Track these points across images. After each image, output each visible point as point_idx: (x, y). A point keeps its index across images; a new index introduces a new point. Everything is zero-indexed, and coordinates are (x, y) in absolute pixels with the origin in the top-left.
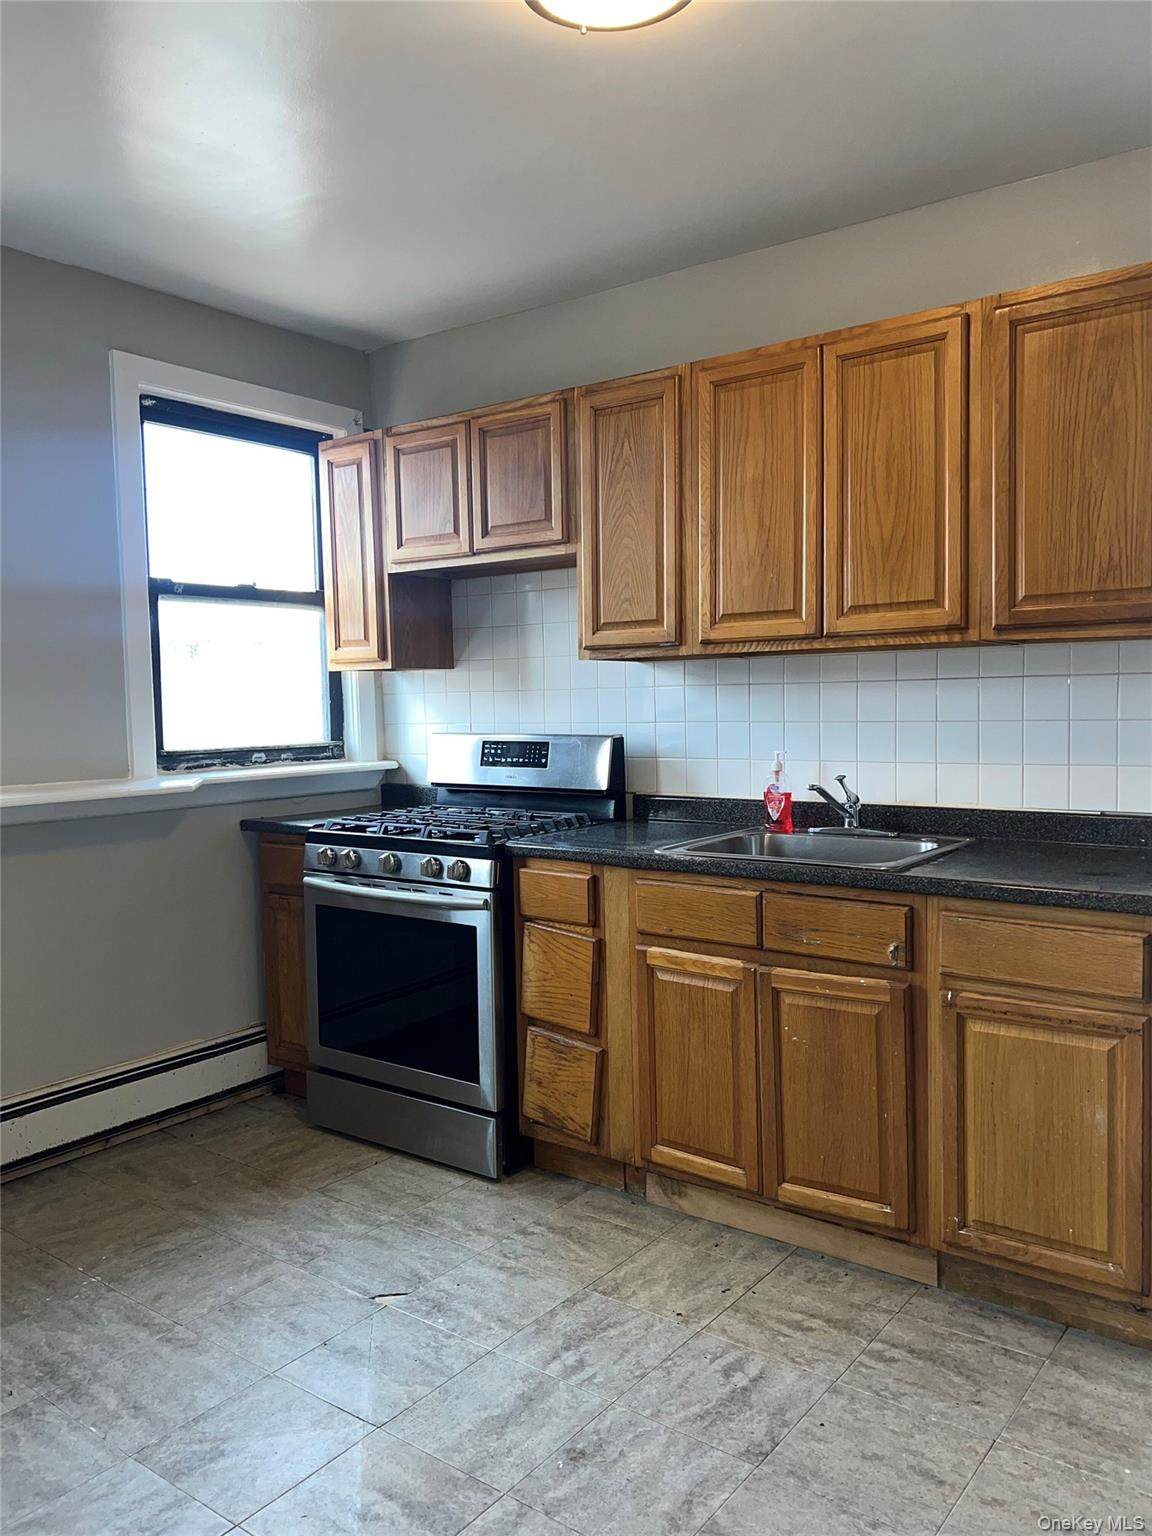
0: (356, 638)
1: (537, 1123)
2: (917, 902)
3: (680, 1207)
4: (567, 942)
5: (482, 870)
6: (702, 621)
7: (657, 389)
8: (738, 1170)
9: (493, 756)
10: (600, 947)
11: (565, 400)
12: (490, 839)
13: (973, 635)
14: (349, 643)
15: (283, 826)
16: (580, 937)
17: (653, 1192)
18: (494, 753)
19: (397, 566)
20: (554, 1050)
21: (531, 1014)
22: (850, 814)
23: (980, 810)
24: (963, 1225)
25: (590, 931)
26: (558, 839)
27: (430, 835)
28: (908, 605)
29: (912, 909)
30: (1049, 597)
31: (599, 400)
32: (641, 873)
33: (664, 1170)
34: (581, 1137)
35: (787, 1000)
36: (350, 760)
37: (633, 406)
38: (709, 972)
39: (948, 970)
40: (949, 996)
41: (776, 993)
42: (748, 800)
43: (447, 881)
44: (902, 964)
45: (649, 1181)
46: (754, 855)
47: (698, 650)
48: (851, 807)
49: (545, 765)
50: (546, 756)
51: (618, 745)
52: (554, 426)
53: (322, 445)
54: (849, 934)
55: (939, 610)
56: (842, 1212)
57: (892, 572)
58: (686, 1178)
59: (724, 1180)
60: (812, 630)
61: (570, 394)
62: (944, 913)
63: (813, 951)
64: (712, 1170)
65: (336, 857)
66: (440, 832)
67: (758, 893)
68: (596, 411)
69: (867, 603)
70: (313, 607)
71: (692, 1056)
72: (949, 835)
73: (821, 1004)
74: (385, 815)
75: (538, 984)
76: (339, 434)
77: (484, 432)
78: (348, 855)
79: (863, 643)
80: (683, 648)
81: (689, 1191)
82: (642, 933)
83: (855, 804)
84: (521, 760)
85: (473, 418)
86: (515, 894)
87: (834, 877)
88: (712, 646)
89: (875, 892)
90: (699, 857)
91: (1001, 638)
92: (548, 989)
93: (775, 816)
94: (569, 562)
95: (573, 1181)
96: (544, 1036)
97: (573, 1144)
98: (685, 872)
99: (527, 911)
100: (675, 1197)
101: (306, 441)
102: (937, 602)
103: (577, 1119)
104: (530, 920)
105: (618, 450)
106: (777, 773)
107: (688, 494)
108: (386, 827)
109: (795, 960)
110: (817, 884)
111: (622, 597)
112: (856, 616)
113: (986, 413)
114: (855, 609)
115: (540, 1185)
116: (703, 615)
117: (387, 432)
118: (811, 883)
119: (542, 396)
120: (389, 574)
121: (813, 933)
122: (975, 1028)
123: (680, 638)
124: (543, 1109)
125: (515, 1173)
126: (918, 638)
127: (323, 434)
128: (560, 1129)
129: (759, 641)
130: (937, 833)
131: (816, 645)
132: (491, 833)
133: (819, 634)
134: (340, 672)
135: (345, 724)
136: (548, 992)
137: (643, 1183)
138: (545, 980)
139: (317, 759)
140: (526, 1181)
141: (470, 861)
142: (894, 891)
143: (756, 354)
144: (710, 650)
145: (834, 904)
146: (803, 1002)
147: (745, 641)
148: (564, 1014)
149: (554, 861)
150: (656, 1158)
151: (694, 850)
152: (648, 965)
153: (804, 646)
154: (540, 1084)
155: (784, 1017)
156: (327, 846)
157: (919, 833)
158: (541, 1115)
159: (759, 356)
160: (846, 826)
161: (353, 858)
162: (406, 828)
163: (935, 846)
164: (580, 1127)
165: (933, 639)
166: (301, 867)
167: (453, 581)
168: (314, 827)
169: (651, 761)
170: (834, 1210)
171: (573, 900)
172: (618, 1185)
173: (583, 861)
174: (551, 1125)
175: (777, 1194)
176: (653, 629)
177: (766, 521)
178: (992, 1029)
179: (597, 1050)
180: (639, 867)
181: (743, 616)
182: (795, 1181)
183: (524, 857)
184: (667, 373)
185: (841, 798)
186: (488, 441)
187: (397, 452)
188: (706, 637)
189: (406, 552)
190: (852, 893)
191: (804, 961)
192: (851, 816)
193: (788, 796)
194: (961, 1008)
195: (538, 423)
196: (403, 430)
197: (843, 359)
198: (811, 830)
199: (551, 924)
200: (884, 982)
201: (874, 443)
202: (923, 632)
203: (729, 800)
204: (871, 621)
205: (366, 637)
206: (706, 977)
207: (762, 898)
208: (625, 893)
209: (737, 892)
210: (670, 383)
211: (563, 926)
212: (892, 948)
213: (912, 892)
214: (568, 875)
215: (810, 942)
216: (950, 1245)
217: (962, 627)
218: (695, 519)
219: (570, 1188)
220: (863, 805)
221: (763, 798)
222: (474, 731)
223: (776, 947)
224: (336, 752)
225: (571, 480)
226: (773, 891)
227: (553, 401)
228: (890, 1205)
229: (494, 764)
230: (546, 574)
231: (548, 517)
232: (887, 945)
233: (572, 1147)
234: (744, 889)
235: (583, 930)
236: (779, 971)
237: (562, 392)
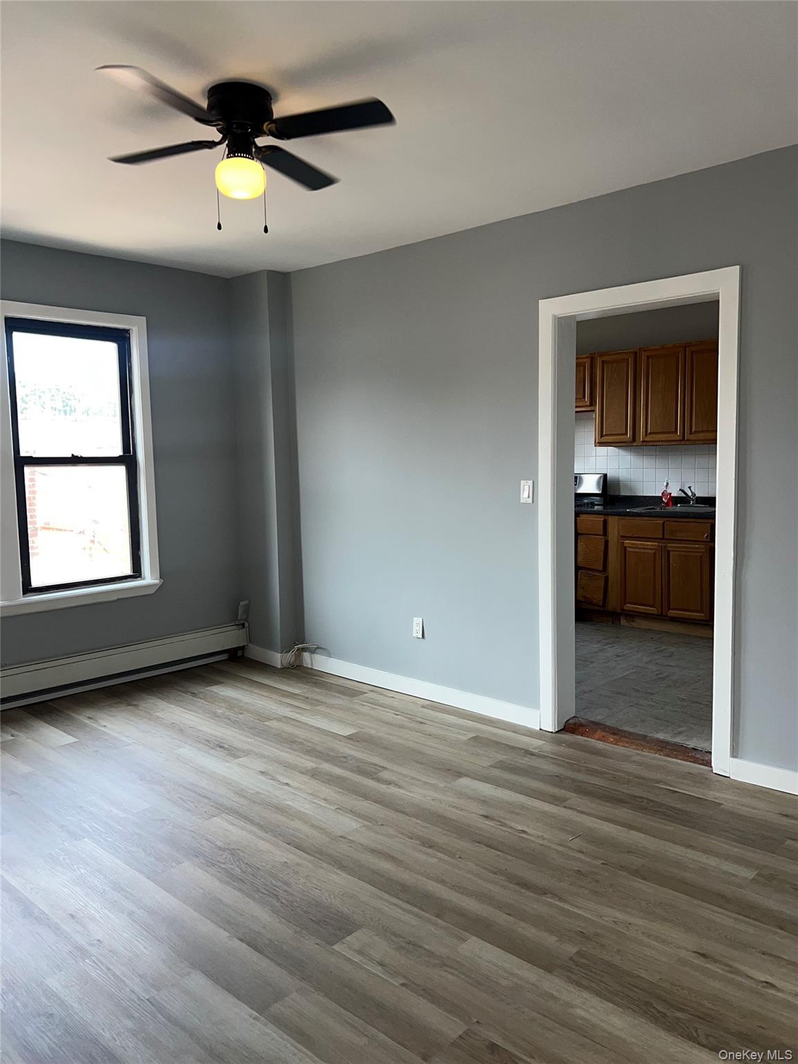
1: (582, 602)
3: (632, 626)
4: (594, 540)
6: (642, 434)
7: (627, 356)
8: (654, 609)
10: (607, 542)
11: (592, 357)
16: (599, 539)
17: (623, 622)
20: (589, 576)
21: (581, 566)
25: (603, 537)
28: (713, 431)
29: (712, 524)
31: (605, 358)
32: (622, 517)
33: (628, 613)
34: (598, 605)
35: (671, 553)
37: (618, 362)
38: (645, 547)
41: (669, 552)
42: (655, 496)
44: (709, 540)
45: (622, 618)
46: (659, 510)
47: (640, 444)
48: (693, 497)
51: (605, 476)
52: (588, 366)
54: (693, 533)
56: (689, 618)
57: (708, 420)
58: (636, 614)
59: (649, 613)
60: (681, 438)
61: (594, 356)
63: (680, 538)
64: (645, 610)
67: (663, 521)
68: (603, 361)
69: (699, 430)
71: (639, 573)
73: (683, 553)
75: (583, 555)
79: (698, 442)
80: (635, 442)
81: (636, 619)
82: (622, 536)
87: (689, 516)
90: (644, 512)
92: (588, 556)
93: (666, 501)
95: (594, 621)
96: (585, 572)
97: (597, 608)
98: (640, 516)
99: (580, 531)
100: (631, 622)
103: (597, 599)
104: (581, 534)
105: (612, 376)
106: (666, 487)
109: (675, 541)
111: (612, 426)
112: (696, 435)
114: (696, 432)
116: (642, 432)
118: (680, 518)
119: (583, 355)
121: (681, 533)
123: (634, 439)
124: (584, 597)
128: (591, 602)
129: (661, 441)
131: (682, 443)
133: (683, 439)
136: (588, 558)
137: (619, 621)
138: (586, 553)
143: (663, 347)
144: (645, 443)
145: (687, 524)
146: (677, 553)
147: (657, 441)
148: (593, 564)
149: (590, 514)
150: (625, 608)
152: (624, 546)
153: (678, 443)
154: (583, 588)
155: (671, 559)
158: (584, 599)
160: (691, 504)
164: (599, 601)
169: (617, 483)
170: (686, 617)
171: (598, 527)
172: (610, 621)
173: (601, 514)
174: (587, 601)
175: (667, 615)
176: (624, 436)
179: (605, 576)
180: (621, 515)
181: (656, 433)
182: (673, 609)
183: (579, 514)
184: (630, 351)
185: (690, 494)
188: (644, 439)
190: (694, 520)
191: (678, 541)
192: (693, 500)
193: (670, 494)
195: (581, 365)
197: (692, 352)
198: (679, 505)
199: (588, 535)
200: (702, 546)
203: (648, 496)
204: (701, 436)
206: (644, 549)
207: (665, 523)
208: (616, 524)
209: (655, 521)
210: (631, 354)
211: (593, 535)
212: (706, 536)
213: (712, 519)
214: (596, 518)
215: (680, 535)
218: (640, 400)
220: (697, 497)
221: (661, 495)
223: (669, 537)
225: (593, 385)
226: (668, 520)
227: (587, 357)
228: (703, 613)
231: (585, 398)
232: (704, 535)
234: (657, 520)
235: (600, 537)
236: (669, 545)
237: (591, 354)
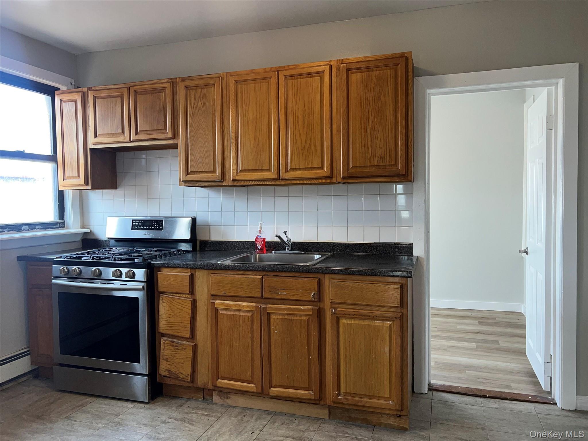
0: (74, 176)
1: (165, 376)
2: (321, 276)
3: (227, 403)
4: (179, 301)
5: (140, 274)
6: (232, 172)
7: (212, 81)
8: (253, 385)
9: (137, 226)
10: (194, 303)
11: (173, 82)
12: (144, 260)
13: (334, 180)
14: (70, 178)
15: (40, 258)
16: (185, 299)
17: (216, 398)
18: (138, 225)
19: (94, 145)
20: (174, 346)
21: (163, 332)
22: (288, 245)
23: (333, 243)
24: (339, 394)
25: (189, 296)
26: (174, 259)
27: (115, 260)
28: (312, 169)
29: (320, 279)
30: (360, 167)
31: (187, 83)
32: (212, 271)
33: (221, 389)
34: (186, 380)
35: (273, 317)
36: (68, 228)
37: (203, 87)
38: (242, 309)
39: (333, 301)
40: (334, 310)
41: (269, 314)
42: (247, 241)
43: (124, 278)
44: (316, 300)
45: (214, 394)
46: (253, 262)
47: (230, 183)
48: (288, 243)
49: (162, 229)
50: (162, 226)
51: (194, 220)
52: (168, 91)
53: (56, 92)
54: (297, 290)
55: (322, 171)
56: (294, 396)
57: (306, 157)
58: (231, 391)
59: (247, 390)
60: (276, 177)
61: (175, 80)
62: (331, 280)
63: (283, 297)
64: (242, 386)
65: (68, 271)
66: (118, 258)
67: (261, 276)
68: (186, 88)
69: (296, 167)
70: (51, 162)
71: (234, 343)
72: (322, 252)
73: (286, 317)
75: (166, 320)
76: (63, 88)
77: (136, 92)
79: (295, 182)
80: (225, 182)
81: (231, 396)
82: (213, 295)
83: (290, 242)
84: (150, 227)
85: (131, 86)
86: (155, 284)
87: (291, 269)
88: (237, 182)
89: (306, 274)
90: (237, 264)
91: (343, 181)
92: (171, 321)
93: (259, 247)
94: (175, 147)
95: (181, 399)
96: (169, 341)
97: (182, 383)
98: (231, 270)
99: (161, 289)
100: (225, 400)
101: (48, 90)
102: (322, 168)
103: (184, 373)
104: (163, 293)
105: (196, 104)
106: (260, 231)
107: (225, 123)
108: (93, 257)
109: (275, 301)
110: (284, 271)
111: (199, 162)
112: (295, 172)
113: (338, 100)
114: (292, 169)
115: (167, 403)
116: (233, 170)
117: (90, 89)
118: (282, 271)
119: (162, 80)
120: (90, 149)
121: (283, 290)
122: (343, 321)
124: (169, 371)
125: (155, 398)
126: (315, 181)
127: (56, 88)
128: (177, 378)
129: (255, 180)
130: (318, 252)
131: (278, 183)
132: (144, 258)
133: (279, 179)
134: (63, 190)
135: (65, 213)
136: (170, 323)
137: (212, 395)
138: (169, 318)
139: (52, 228)
140: (161, 401)
141: (135, 270)
142: (313, 273)
143: (252, 72)
144: (235, 183)
145: (291, 279)
146: (279, 317)
147: (250, 180)
148: (178, 331)
149: (173, 269)
150: (218, 385)
151: (232, 261)
152: (216, 308)
153: (273, 183)
154: (167, 361)
155: (272, 323)
156: (64, 266)
157: (312, 252)
158: (168, 373)
159: (254, 72)
160: (287, 250)
162: (101, 257)
163: (320, 256)
164: (185, 376)
165: (320, 181)
166: (50, 277)
167: (117, 153)
168: (56, 258)
169: (207, 227)
170: (291, 396)
171: (183, 284)
172: (201, 398)
173: (187, 268)
174: (172, 377)
175: (269, 393)
176: (212, 175)
177: (258, 135)
178: (349, 321)
179: (193, 344)
180: (212, 269)
181: (249, 171)
182: (276, 386)
183: (159, 268)
184: (216, 75)
185: (285, 239)
186: (138, 96)
187: (95, 98)
188: (235, 178)
189: (97, 140)
190: (298, 274)
191: (279, 301)
193: (264, 239)
194: (338, 314)
195: (160, 90)
196: (97, 89)
197: (286, 77)
198: (273, 252)
199: (172, 294)
200: (310, 307)
201: (298, 109)
202: (316, 178)
203: (240, 241)
204: (298, 174)
205: (79, 175)
206: (240, 311)
207: (263, 278)
208: (205, 280)
209: (253, 277)
210: (217, 79)
211: (177, 295)
212: (313, 294)
213: (320, 273)
214: (180, 274)
215: (282, 294)
216: (334, 402)
217: (331, 177)
218: (228, 132)
219: (180, 401)
220: (292, 242)
221: (255, 241)
222: (126, 216)
223: (269, 297)
224: (61, 225)
225: (175, 114)
226: (267, 275)
227: (167, 82)
228: (312, 391)
229: (138, 229)
230: (160, 151)
231: (165, 128)
232: (311, 293)
233: (181, 385)
234: (255, 275)
235: (187, 296)
236: (270, 306)
237: (171, 79)
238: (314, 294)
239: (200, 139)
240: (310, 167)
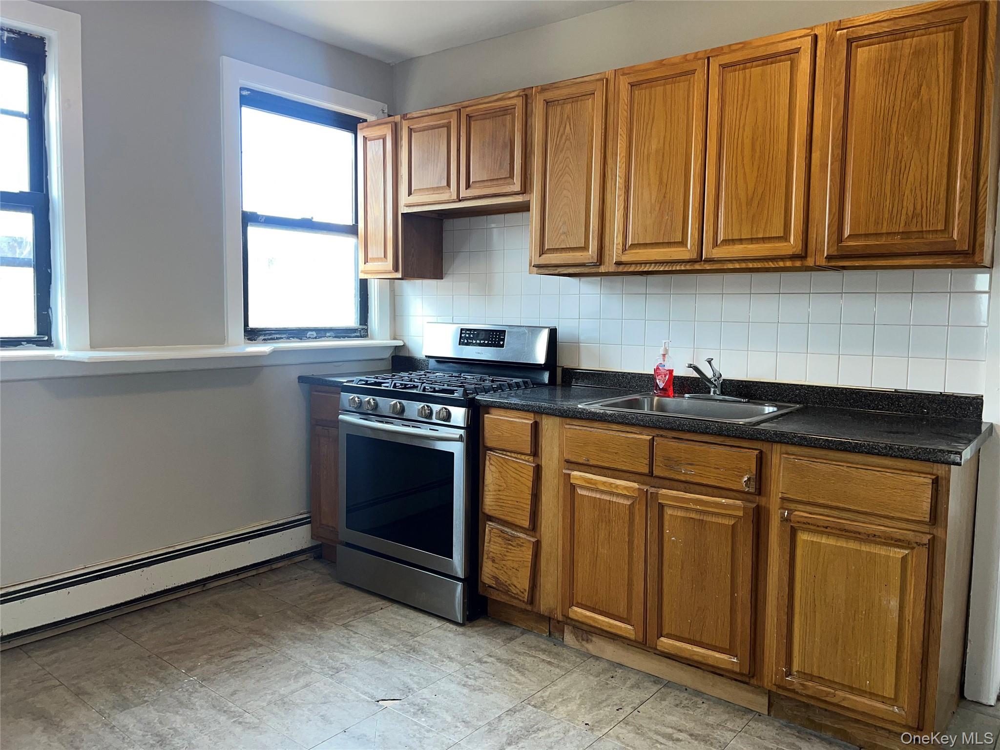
0: (379, 256)
1: (490, 587)
2: (765, 447)
3: (587, 650)
4: (516, 466)
5: (459, 415)
6: (616, 248)
7: (589, 88)
8: (629, 627)
9: (467, 338)
10: (538, 470)
11: (526, 95)
12: (465, 393)
13: (810, 262)
14: (375, 260)
15: (326, 381)
16: (524, 462)
17: (569, 638)
18: (467, 337)
19: (407, 208)
20: (504, 538)
21: (490, 513)
22: (715, 385)
23: (807, 386)
24: (789, 673)
25: (531, 458)
26: (509, 395)
27: (424, 389)
28: (764, 240)
29: (761, 452)
30: (867, 236)
32: (568, 421)
33: (577, 624)
34: (520, 598)
35: (669, 512)
36: (372, 339)
37: (574, 99)
38: (615, 491)
39: (786, 496)
40: (786, 514)
41: (661, 507)
42: (642, 374)
43: (434, 420)
44: (752, 490)
45: (566, 630)
46: (646, 410)
47: (612, 268)
48: (715, 380)
49: (502, 346)
50: (503, 340)
51: (553, 333)
52: (518, 113)
53: (360, 126)
54: (715, 468)
55: (786, 244)
56: (700, 659)
57: (754, 216)
58: (592, 629)
59: (619, 633)
60: (694, 256)
61: (530, 91)
62: (784, 456)
63: (688, 479)
64: (611, 625)
65: (361, 402)
66: (431, 388)
67: (651, 437)
68: (547, 102)
69: (734, 238)
70: (350, 236)
71: (600, 547)
72: (784, 402)
73: (693, 515)
74: (394, 376)
75: (494, 493)
76: (371, 118)
77: (470, 117)
78: (369, 402)
79: (730, 266)
80: (602, 267)
81: (594, 639)
82: (567, 461)
83: (718, 378)
84: (486, 342)
85: (463, 108)
86: (481, 431)
87: (707, 428)
88: (623, 266)
89: (736, 439)
90: (610, 411)
91: (830, 264)
92: (501, 497)
93: (661, 385)
94: (525, 208)
95: (514, 627)
96: (498, 529)
97: (515, 603)
98: (599, 420)
99: (489, 444)
100: (584, 643)
101: (349, 124)
102: (785, 238)
103: (518, 586)
104: (491, 449)
105: (562, 130)
106: (664, 355)
107: (610, 161)
108: (395, 384)
109: (675, 484)
110: (693, 432)
111: (561, 231)
112: (727, 247)
113: (826, 104)
114: (726, 242)
115: (491, 629)
116: (617, 244)
117: (404, 117)
118: (689, 431)
119: (510, 92)
120: (402, 214)
121: (690, 466)
122: (803, 537)
123: (600, 260)
124: (496, 579)
125: (475, 620)
126: (770, 263)
127: (361, 119)
128: (507, 592)
129: (656, 263)
130: (776, 401)
131: (697, 267)
132: (465, 390)
133: (699, 259)
134: (367, 279)
135: (369, 315)
136: (501, 499)
137: (562, 631)
138: (499, 491)
139: (350, 337)
140: (482, 626)
141: (451, 409)
142: (749, 439)
143: (661, 64)
144: (621, 269)
145: (705, 447)
146: (680, 513)
147: (646, 263)
148: (511, 515)
149: (508, 410)
150: (571, 615)
151: (605, 406)
152: (571, 484)
153: (688, 267)
154: (493, 561)
155: (666, 523)
156: (355, 395)
157: (762, 400)
158: (494, 582)
159: (664, 65)
160: (712, 394)
161: (373, 404)
162: (408, 385)
163: (775, 409)
164: (520, 591)
165: (781, 264)
166: (338, 409)
167: (444, 220)
168: (346, 382)
169: (575, 345)
170: (696, 658)
171: (521, 437)
172: (546, 633)
173: (528, 411)
174: (501, 589)
175: (656, 645)
176: (581, 254)
177: (665, 181)
178: (816, 539)
179: (533, 540)
180: (567, 417)
181: (645, 245)
182: (669, 636)
183: (488, 407)
184: (598, 77)
185: (709, 374)
186: (472, 123)
187: (411, 130)
188: (619, 259)
189: (413, 199)
190: (719, 440)
191: (682, 486)
192: (716, 387)
193: (671, 372)
194: (794, 522)
195: (506, 111)
196: (415, 116)
197: (724, 67)
198: (687, 395)
199: (505, 453)
200: (739, 502)
201: (744, 126)
202: (773, 259)
203: (629, 373)
204: (737, 251)
205: (385, 256)
206: (612, 494)
207: (653, 441)
208: (556, 434)
209: (636, 436)
210: (599, 84)
211: (513, 455)
212: (746, 479)
213: (762, 440)
214: (517, 420)
215: (687, 473)
216: (779, 687)
217: (803, 257)
218: (614, 178)
219: (513, 631)
220: (723, 380)
221: (653, 373)
222: (454, 322)
223: (662, 475)
224: (363, 334)
225: (528, 151)
226: (662, 436)
227: (518, 96)
228: (737, 656)
229: (467, 344)
230: (508, 216)
231: (512, 176)
232: (742, 476)
233: (514, 604)
234: (641, 434)
235: (527, 458)
236: (664, 491)
237: (524, 90)
238: (749, 479)
239: (565, 192)
240: (760, 236)
